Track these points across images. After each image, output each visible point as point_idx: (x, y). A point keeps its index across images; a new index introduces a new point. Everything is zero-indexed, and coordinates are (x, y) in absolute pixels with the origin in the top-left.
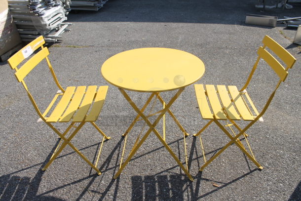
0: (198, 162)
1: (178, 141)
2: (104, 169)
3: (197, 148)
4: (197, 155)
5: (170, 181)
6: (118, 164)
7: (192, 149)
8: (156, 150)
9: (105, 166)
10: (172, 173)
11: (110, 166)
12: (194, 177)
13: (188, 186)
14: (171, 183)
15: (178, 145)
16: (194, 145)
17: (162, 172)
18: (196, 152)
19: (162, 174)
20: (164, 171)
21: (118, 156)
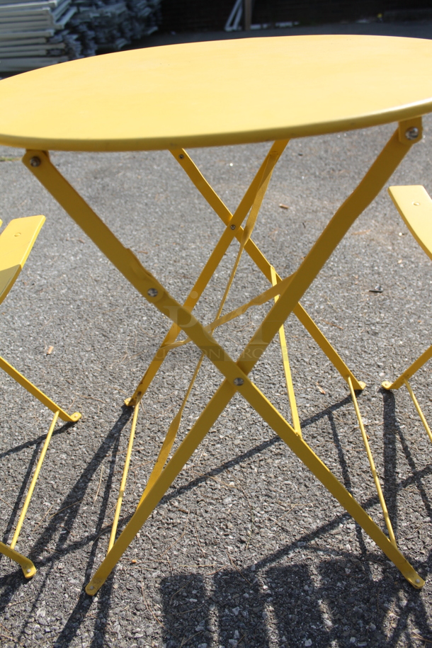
0: (423, 495)
1: (328, 412)
2: (51, 547)
3: (407, 437)
4: (412, 464)
5: (326, 592)
6: (105, 523)
7: (389, 442)
8: (250, 454)
9: (57, 536)
10: (326, 551)
11: (76, 535)
12: (421, 565)
13: (404, 612)
14: (332, 605)
15: (334, 429)
16: (391, 426)
17: (285, 551)
18: (405, 449)
19: (284, 561)
20: (294, 545)
21: (108, 487)
